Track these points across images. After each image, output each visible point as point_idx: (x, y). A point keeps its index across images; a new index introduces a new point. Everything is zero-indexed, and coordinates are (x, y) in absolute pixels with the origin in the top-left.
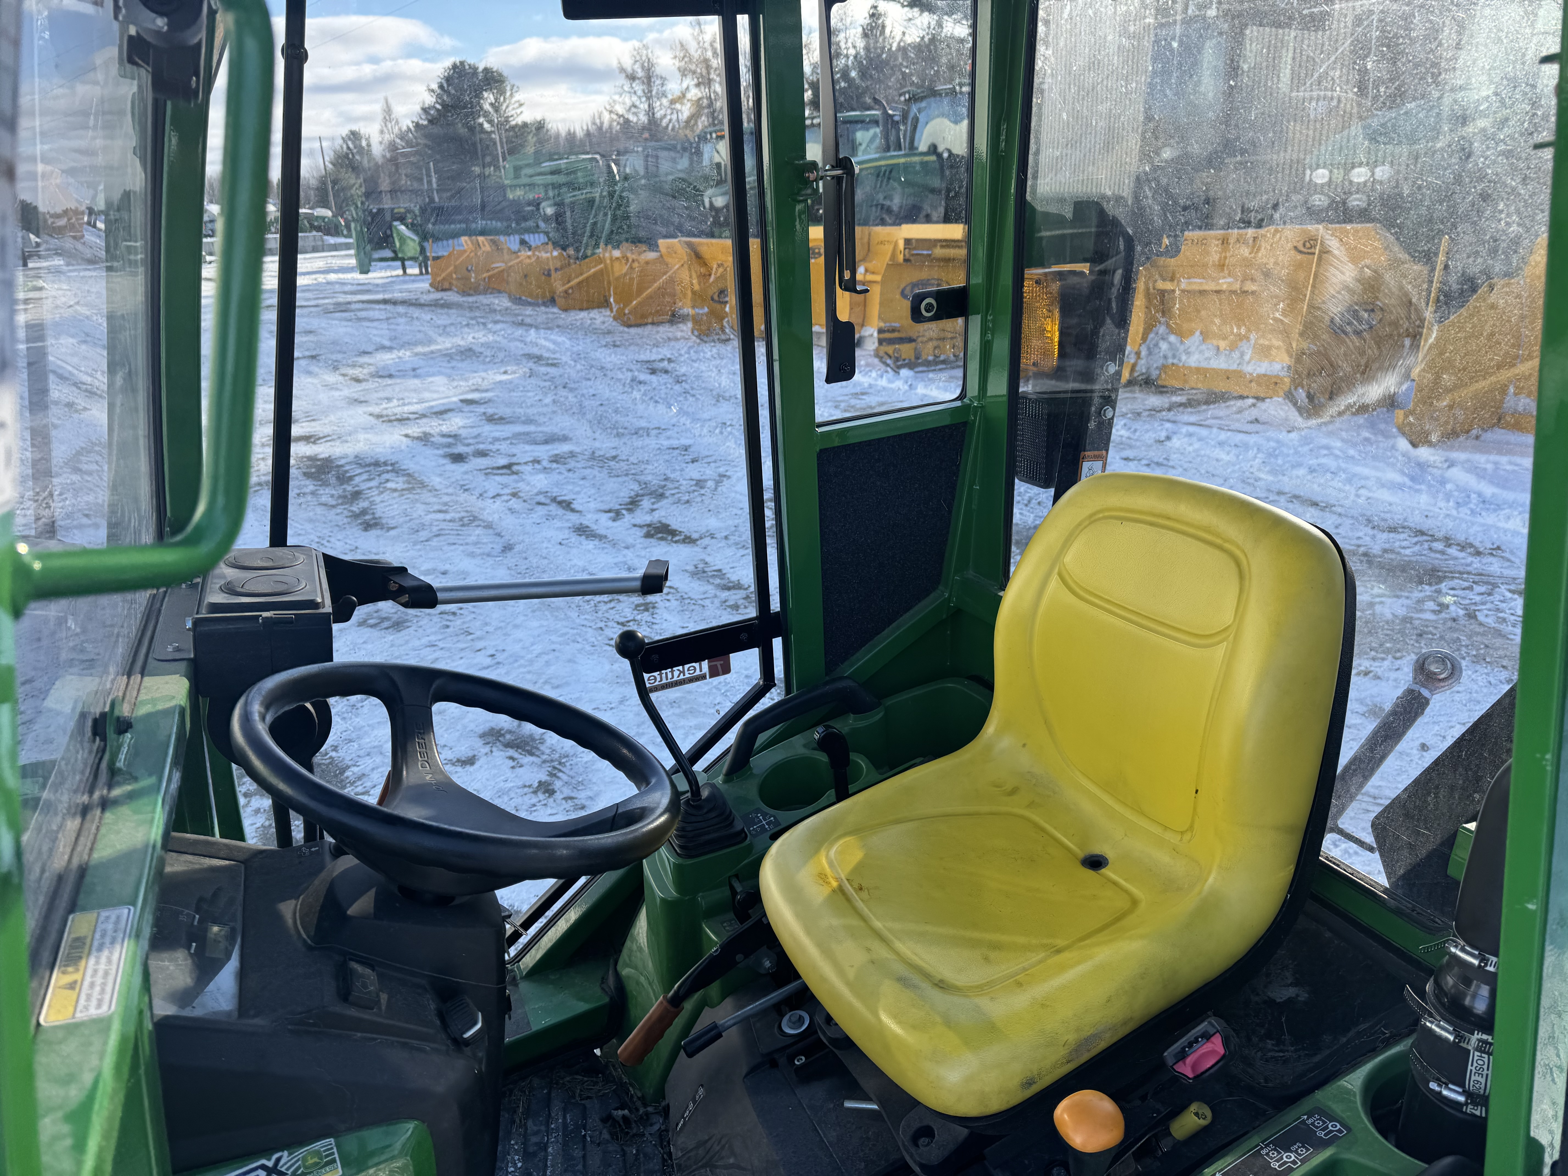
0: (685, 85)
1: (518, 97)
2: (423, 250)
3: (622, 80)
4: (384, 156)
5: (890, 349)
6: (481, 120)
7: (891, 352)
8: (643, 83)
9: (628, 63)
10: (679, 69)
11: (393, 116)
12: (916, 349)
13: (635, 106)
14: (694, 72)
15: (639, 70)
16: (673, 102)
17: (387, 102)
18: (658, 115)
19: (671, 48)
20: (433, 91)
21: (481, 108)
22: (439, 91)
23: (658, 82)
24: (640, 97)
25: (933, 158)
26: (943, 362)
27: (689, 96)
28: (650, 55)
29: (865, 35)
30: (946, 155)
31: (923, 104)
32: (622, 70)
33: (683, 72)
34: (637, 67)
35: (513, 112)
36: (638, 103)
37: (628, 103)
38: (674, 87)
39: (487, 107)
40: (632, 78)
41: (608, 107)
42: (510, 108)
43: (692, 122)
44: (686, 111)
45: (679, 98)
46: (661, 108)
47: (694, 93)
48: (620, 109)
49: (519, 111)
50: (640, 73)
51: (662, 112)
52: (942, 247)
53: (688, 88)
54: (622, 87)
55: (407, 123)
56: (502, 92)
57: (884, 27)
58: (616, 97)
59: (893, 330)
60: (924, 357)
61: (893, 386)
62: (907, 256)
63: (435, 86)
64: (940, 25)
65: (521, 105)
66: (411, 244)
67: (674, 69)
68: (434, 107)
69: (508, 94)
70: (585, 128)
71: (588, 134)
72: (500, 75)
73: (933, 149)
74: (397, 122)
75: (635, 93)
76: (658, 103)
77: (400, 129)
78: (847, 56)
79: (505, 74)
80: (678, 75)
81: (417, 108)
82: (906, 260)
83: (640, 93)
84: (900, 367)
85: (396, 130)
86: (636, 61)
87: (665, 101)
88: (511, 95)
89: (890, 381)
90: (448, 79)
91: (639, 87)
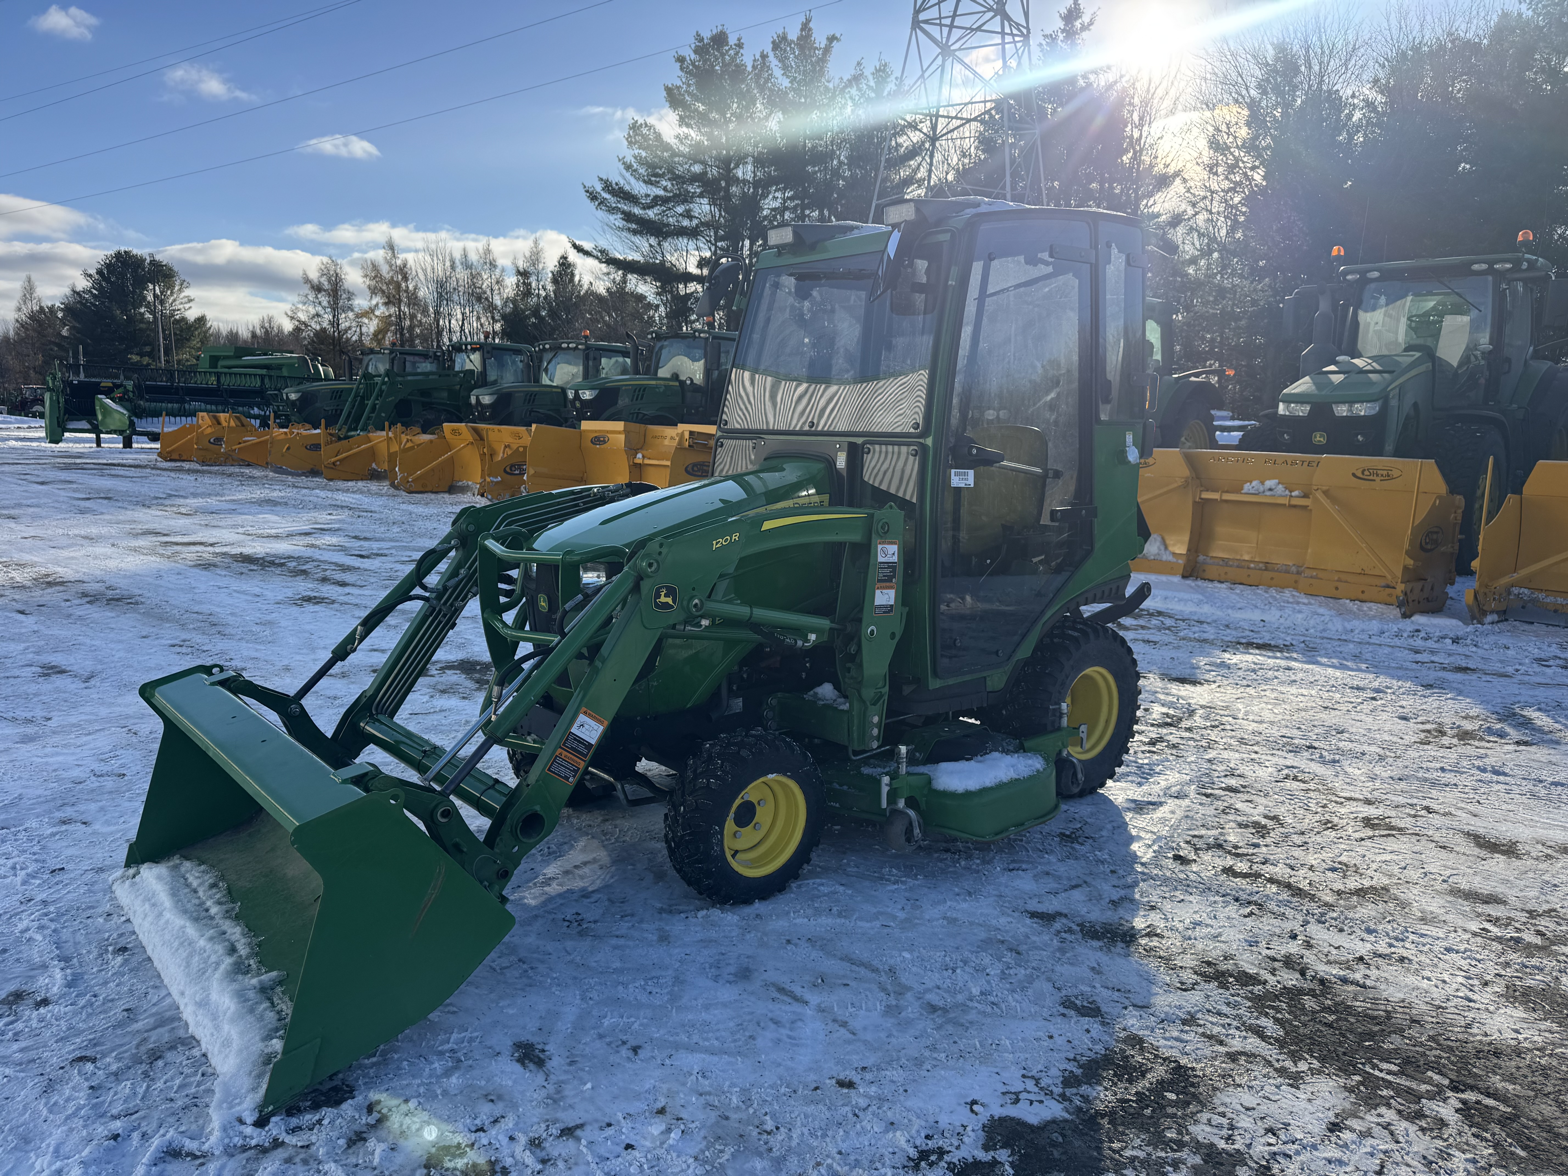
0: (374, 302)
1: (187, 292)
3: (306, 289)
6: (142, 310)
8: (329, 295)
9: (314, 275)
10: (369, 287)
11: (35, 295)
13: (318, 315)
14: (383, 292)
15: (326, 283)
16: (358, 316)
17: (29, 281)
18: (343, 326)
19: (363, 267)
20: (90, 276)
22: (97, 277)
23: (344, 296)
24: (324, 308)
27: (377, 313)
28: (338, 271)
29: (555, 281)
32: (307, 280)
33: (374, 291)
34: (324, 280)
35: (181, 306)
36: (322, 312)
37: (312, 311)
38: (361, 303)
39: (150, 298)
40: (317, 289)
41: (290, 313)
42: (177, 302)
43: (380, 337)
44: (371, 326)
45: (367, 313)
46: (346, 320)
47: (381, 311)
48: (303, 317)
49: (187, 306)
50: (326, 286)
51: (347, 324)
53: (377, 305)
54: (306, 296)
56: (171, 287)
57: (573, 275)
58: (300, 306)
63: (93, 272)
64: (624, 281)
65: (190, 301)
67: (364, 287)
68: (90, 292)
69: (177, 288)
70: (251, 328)
71: (254, 335)
72: (171, 269)
75: (320, 303)
76: (343, 316)
78: (538, 295)
79: (176, 269)
80: (368, 293)
81: (67, 291)
83: (325, 303)
86: (323, 275)
87: (351, 315)
88: (180, 290)
90: (108, 266)
91: (324, 300)
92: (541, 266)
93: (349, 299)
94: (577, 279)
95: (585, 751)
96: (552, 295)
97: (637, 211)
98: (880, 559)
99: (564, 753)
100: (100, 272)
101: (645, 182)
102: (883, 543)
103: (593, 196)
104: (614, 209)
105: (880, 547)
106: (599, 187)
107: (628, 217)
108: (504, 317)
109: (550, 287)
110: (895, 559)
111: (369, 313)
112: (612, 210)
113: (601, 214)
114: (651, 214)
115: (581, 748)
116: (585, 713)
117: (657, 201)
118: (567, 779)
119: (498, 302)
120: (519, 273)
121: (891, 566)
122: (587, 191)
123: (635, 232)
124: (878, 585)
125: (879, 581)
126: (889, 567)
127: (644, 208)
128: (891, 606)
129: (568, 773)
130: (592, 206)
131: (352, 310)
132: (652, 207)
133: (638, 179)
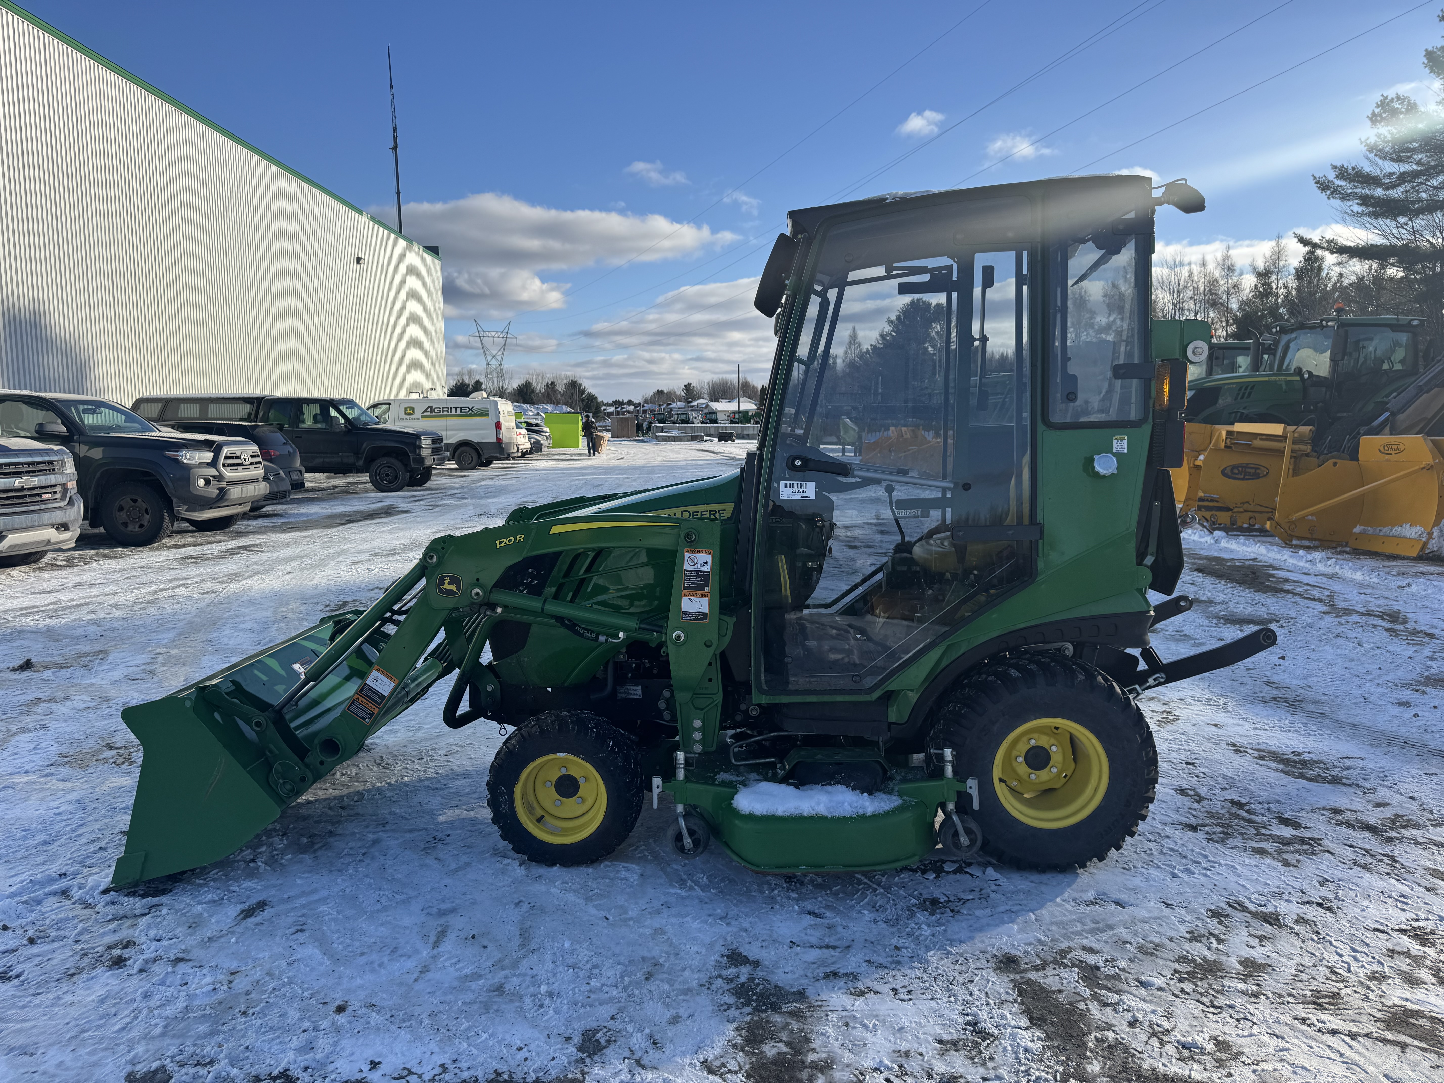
0: (1111, 319)
2: (860, 437)
4: (843, 371)
5: (1208, 514)
7: (1208, 518)
12: (1231, 517)
21: (929, 335)
25: (1298, 378)
26: (1256, 530)
30: (1306, 376)
31: (1293, 335)
52: (1261, 439)
55: (866, 346)
59: (1212, 500)
60: (1239, 524)
61: (1202, 540)
62: (1229, 444)
66: (852, 432)
73: (1299, 371)
74: (859, 345)
77: (861, 351)
82: (1226, 447)
84: (1215, 529)
85: (857, 351)
89: (1201, 537)
92: (1282, 263)
93: (1091, 318)
94: (1324, 274)
95: (379, 701)
96: (1294, 292)
97: (1379, 192)
98: (687, 567)
99: (361, 699)
100: (898, 318)
101: (1393, 160)
102: (692, 552)
103: (1324, 186)
104: (1349, 195)
105: (687, 556)
106: (1331, 175)
107: (1365, 200)
108: (1236, 320)
109: (1293, 284)
110: (708, 568)
111: (1109, 327)
112: (1345, 197)
113: (1336, 203)
114: (1397, 193)
115: (375, 697)
116: (378, 670)
117: (1403, 178)
118: (364, 719)
119: (1234, 305)
120: (1259, 275)
121: (704, 576)
122: (1317, 183)
123: (1376, 215)
124: (686, 592)
125: (685, 588)
126: (698, 576)
127: (1387, 188)
128: (705, 614)
129: (364, 715)
130: (1323, 196)
131: (1093, 328)
132: (1399, 185)
133: (1384, 158)
